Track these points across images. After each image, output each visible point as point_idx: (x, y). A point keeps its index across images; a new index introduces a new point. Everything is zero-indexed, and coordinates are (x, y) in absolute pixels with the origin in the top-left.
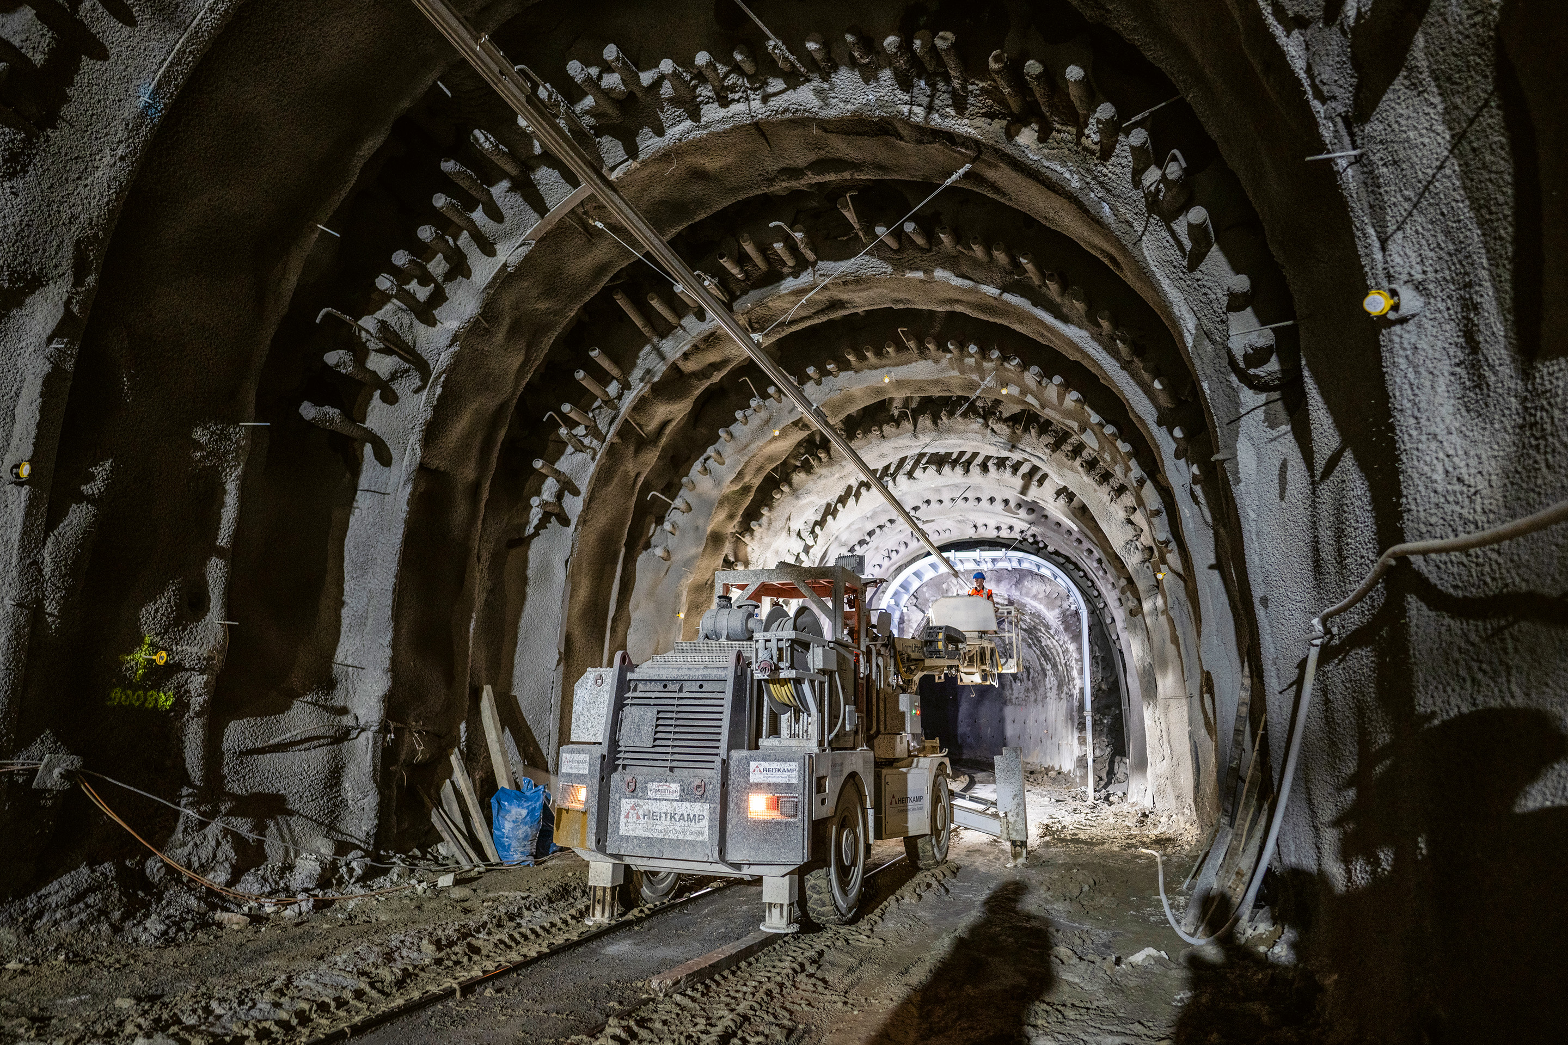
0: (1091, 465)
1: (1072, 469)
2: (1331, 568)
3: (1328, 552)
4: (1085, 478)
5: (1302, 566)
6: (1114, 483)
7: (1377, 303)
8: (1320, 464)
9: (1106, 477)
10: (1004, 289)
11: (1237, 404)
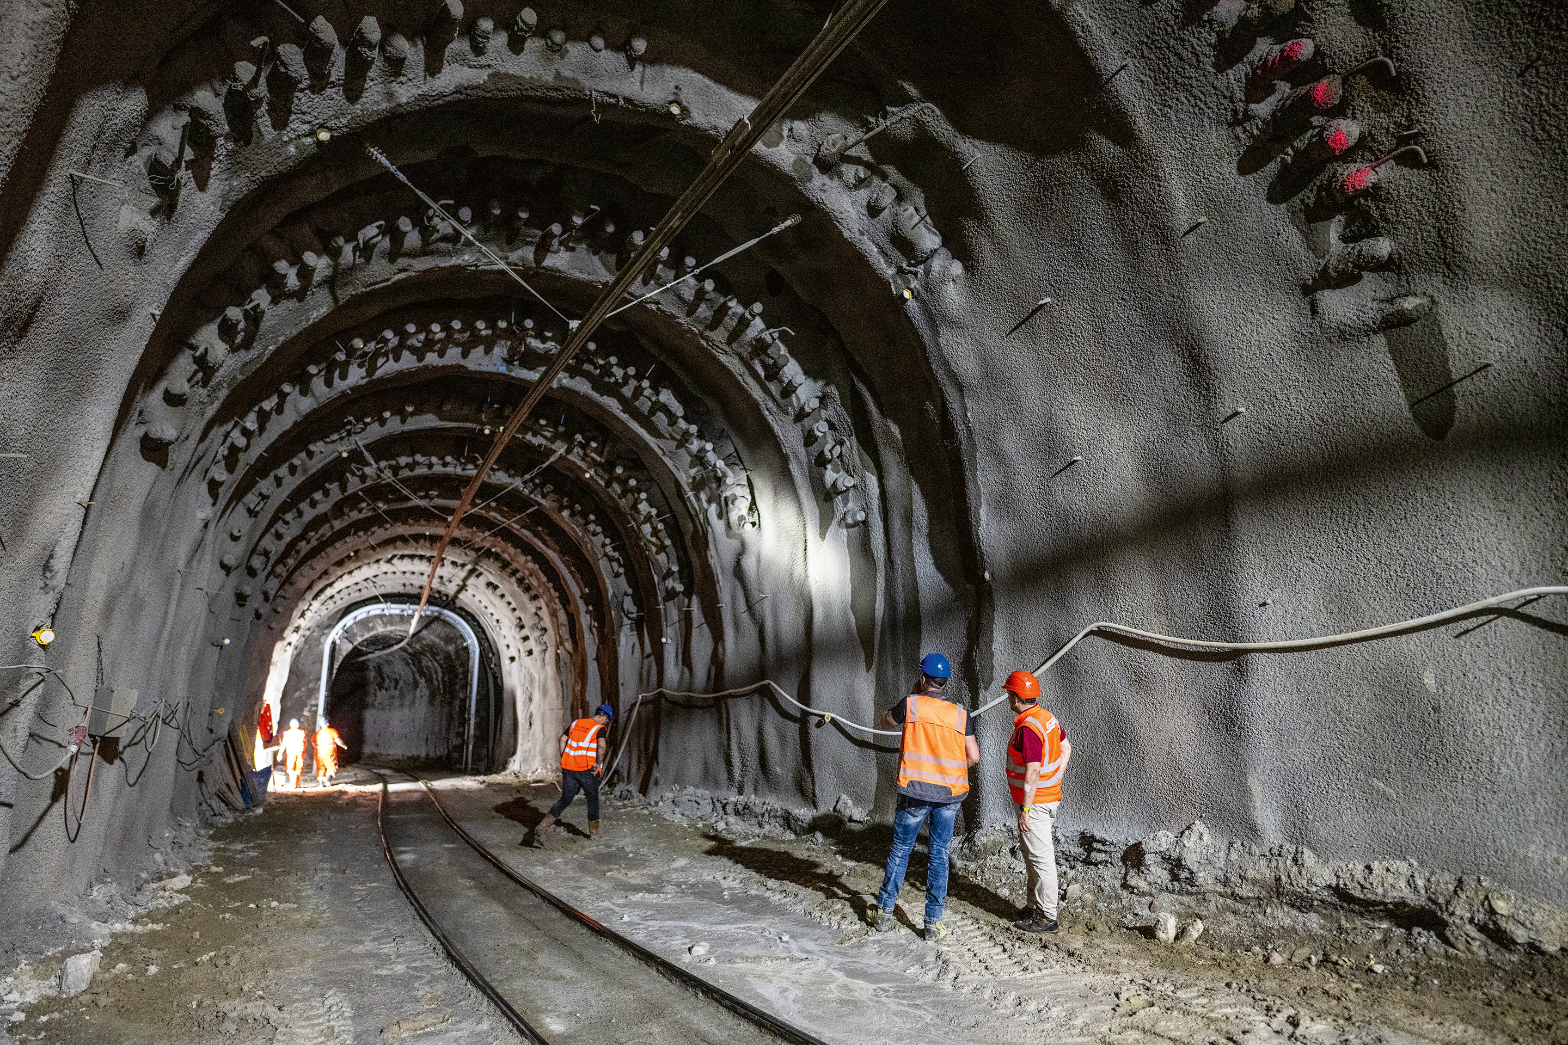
0: (520, 581)
1: (509, 582)
2: (645, 682)
3: (645, 673)
4: (516, 588)
5: (635, 678)
6: (533, 593)
7: (664, 640)
8: (645, 655)
9: (527, 589)
10: (522, 527)
11: (622, 622)
